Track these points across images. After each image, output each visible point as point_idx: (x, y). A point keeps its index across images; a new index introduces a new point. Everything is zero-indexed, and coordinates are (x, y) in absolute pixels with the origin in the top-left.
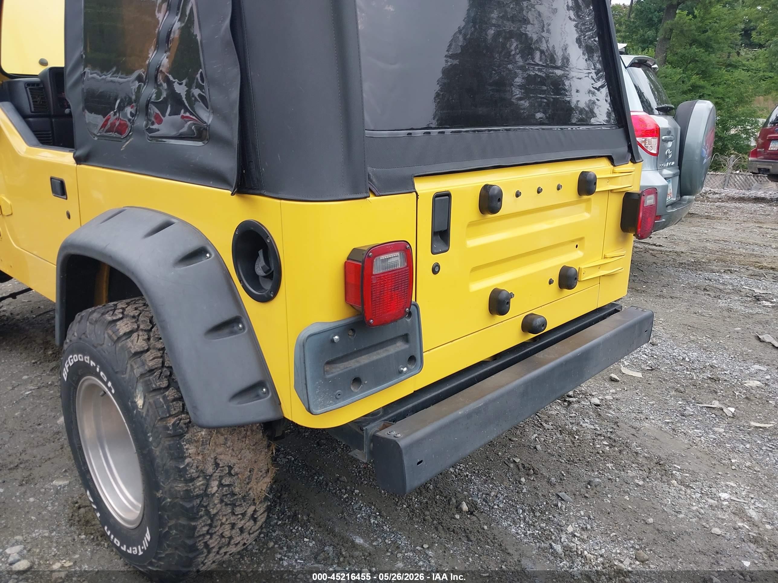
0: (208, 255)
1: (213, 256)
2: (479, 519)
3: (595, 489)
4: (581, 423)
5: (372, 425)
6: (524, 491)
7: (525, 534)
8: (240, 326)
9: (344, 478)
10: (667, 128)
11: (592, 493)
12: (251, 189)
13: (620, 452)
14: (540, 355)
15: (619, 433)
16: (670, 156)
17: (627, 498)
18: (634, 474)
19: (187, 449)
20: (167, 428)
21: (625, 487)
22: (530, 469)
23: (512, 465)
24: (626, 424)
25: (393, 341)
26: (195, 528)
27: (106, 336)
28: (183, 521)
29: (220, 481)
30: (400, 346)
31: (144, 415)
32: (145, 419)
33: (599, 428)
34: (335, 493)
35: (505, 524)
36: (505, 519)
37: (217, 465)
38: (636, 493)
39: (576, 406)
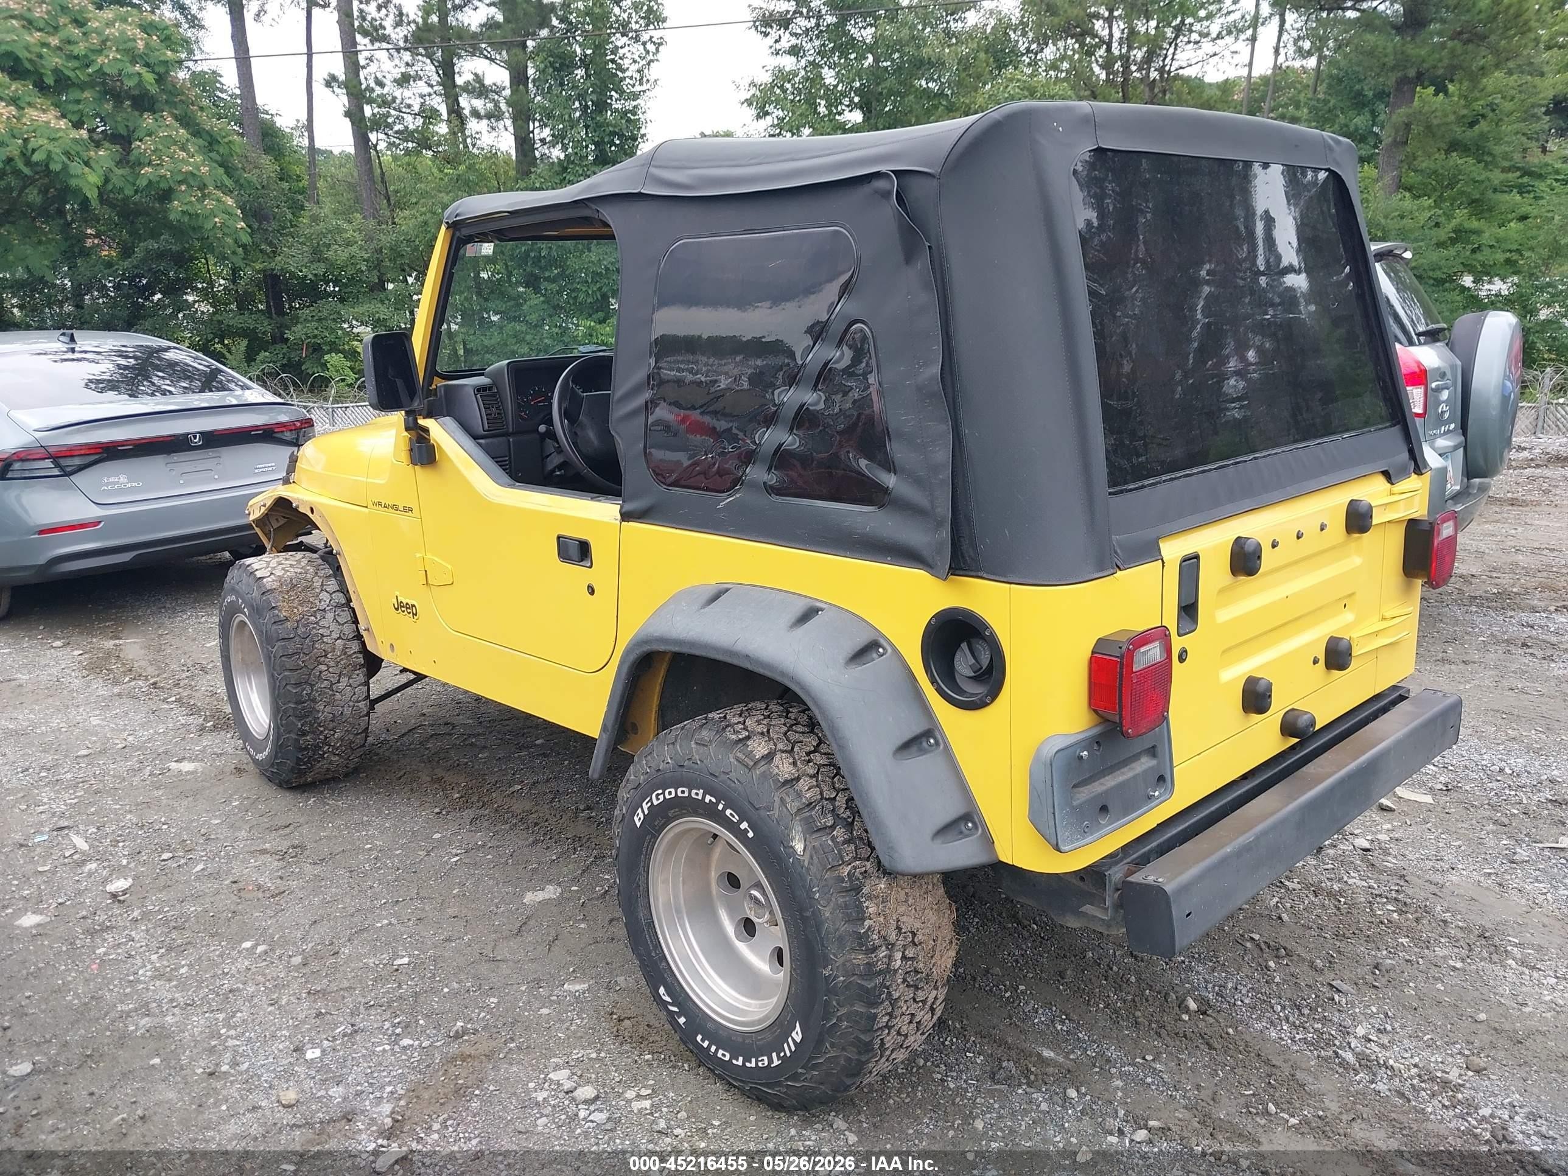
0: (881, 650)
1: (889, 650)
2: (1217, 1021)
3: (1387, 975)
4: (1345, 878)
5: (1115, 869)
6: (1277, 980)
7: (1293, 1039)
8: (932, 741)
9: (997, 970)
10: (1438, 369)
11: (1384, 981)
12: (961, 569)
13: (1417, 920)
14: (1310, 768)
15: (1410, 891)
16: (1447, 415)
17: (1439, 986)
18: (1446, 952)
19: (867, 907)
20: (842, 880)
21: (1433, 971)
22: (1278, 949)
23: (1249, 945)
24: (1418, 877)
25: (1136, 757)
26: (875, 1016)
27: (732, 760)
28: (859, 1008)
29: (903, 953)
30: (1145, 763)
31: (806, 863)
32: (808, 869)
33: (1375, 886)
34: (991, 990)
35: (1258, 1026)
36: (1256, 1019)
37: (899, 929)
38: (1454, 979)
39: (1331, 852)
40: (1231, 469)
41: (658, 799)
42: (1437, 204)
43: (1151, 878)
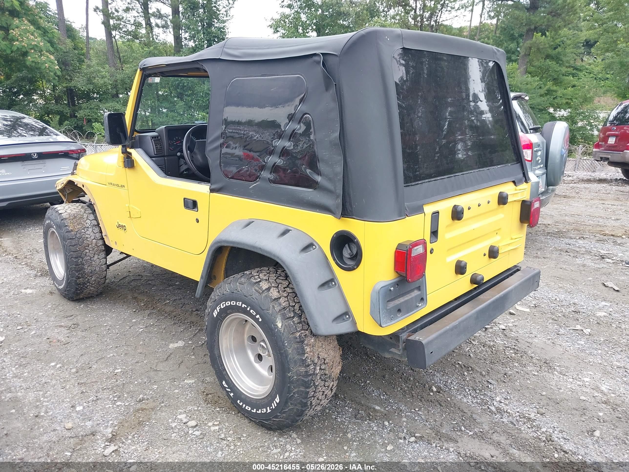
0: (314, 247)
1: (317, 247)
2: (444, 395)
3: (509, 377)
4: (495, 340)
5: (403, 334)
6: (468, 379)
7: (472, 402)
8: (333, 283)
9: (359, 375)
11: (508, 380)
13: (521, 356)
14: (481, 297)
15: (519, 346)
16: (540, 161)
17: (529, 382)
18: (531, 369)
19: (306, 349)
20: (296, 338)
21: (527, 376)
22: (468, 368)
23: (457, 366)
24: (523, 340)
25: (412, 290)
26: (308, 392)
27: (253, 290)
28: (302, 389)
29: (320, 367)
30: (416, 293)
31: (282, 331)
32: (283, 334)
33: (507, 343)
34: (356, 383)
35: (460, 397)
36: (459, 395)
37: (319, 357)
38: (534, 379)
39: (491, 330)
40: (453, 178)
41: (223, 306)
42: (541, 80)
43: (417, 338)
